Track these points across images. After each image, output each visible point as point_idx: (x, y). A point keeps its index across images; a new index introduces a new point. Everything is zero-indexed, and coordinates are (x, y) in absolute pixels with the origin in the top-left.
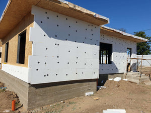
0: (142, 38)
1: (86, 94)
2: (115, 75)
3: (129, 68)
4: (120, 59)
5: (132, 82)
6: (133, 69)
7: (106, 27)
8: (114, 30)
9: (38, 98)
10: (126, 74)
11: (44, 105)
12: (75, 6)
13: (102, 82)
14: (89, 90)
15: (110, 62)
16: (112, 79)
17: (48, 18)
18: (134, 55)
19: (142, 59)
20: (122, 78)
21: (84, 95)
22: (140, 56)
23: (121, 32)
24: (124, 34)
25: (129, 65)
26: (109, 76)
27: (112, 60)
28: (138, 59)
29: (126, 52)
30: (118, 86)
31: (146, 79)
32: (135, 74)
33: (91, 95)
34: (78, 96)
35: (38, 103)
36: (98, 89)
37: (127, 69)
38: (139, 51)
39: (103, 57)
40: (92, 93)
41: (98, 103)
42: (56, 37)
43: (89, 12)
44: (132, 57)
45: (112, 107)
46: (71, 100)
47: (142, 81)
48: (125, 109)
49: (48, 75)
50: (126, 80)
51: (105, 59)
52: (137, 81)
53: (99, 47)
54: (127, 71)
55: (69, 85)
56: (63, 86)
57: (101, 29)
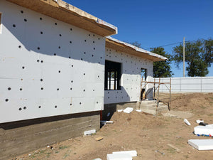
0: (159, 56)
1: (85, 133)
2: (125, 105)
3: (144, 95)
4: (132, 83)
5: (146, 114)
6: (148, 96)
7: (114, 40)
8: (125, 43)
9: (9, 144)
10: (140, 103)
11: (19, 155)
12: (67, 6)
13: (108, 115)
14: (89, 128)
15: (119, 88)
16: (121, 111)
17: (25, 20)
18: (150, 78)
19: (159, 84)
20: (135, 108)
21: (82, 135)
22: (157, 80)
23: (133, 47)
24: (137, 49)
25: (143, 90)
26: (118, 106)
27: (122, 85)
28: (155, 83)
29: (139, 73)
30: (129, 120)
31: (164, 108)
32: (151, 103)
33: (92, 134)
34: (74, 137)
35: (8, 151)
36: (102, 125)
37: (142, 96)
38: (157, 72)
39: (110, 80)
40: (93, 131)
41: (102, 145)
42: (38, 49)
43: (88, 16)
44: (147, 80)
45: (119, 149)
46: (63, 144)
47: (159, 112)
48: (137, 149)
49: (25, 108)
50: (140, 111)
51: (112, 83)
52: (153, 112)
53: (104, 66)
54: (141, 99)
55: (59, 121)
56: (50, 123)
57: (106, 42)
